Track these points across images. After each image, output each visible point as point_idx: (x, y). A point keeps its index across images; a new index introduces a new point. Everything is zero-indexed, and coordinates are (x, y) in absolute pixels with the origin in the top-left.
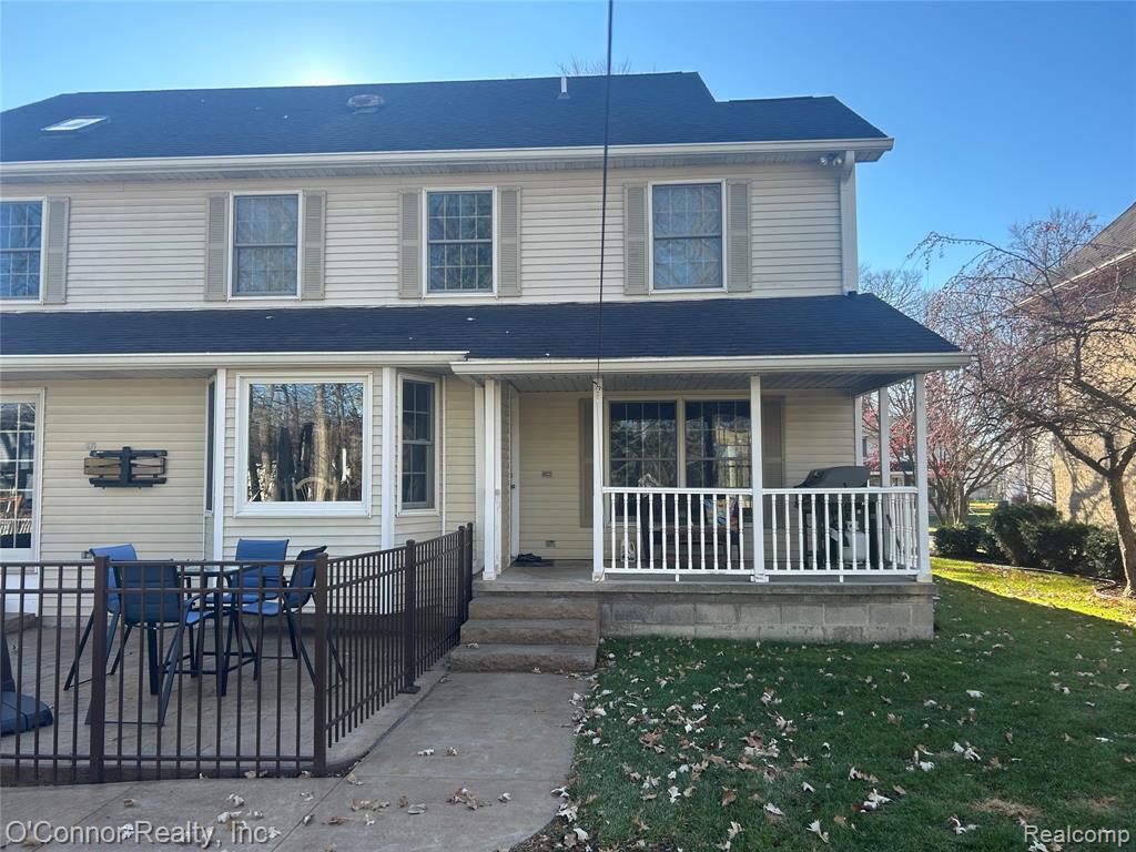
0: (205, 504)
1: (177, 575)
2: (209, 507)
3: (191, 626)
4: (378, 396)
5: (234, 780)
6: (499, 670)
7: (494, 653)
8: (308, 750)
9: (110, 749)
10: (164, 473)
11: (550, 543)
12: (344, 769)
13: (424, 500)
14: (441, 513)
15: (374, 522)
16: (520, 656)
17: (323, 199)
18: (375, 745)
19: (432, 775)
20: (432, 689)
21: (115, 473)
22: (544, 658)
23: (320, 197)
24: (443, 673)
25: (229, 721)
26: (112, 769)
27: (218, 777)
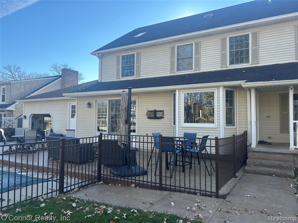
0: (173, 123)
1: (173, 140)
2: (174, 124)
3: (177, 154)
4: (218, 95)
5: (194, 195)
6: (261, 174)
7: (259, 169)
8: (214, 190)
9: (164, 182)
10: (163, 116)
11: (270, 138)
12: (224, 197)
13: (231, 124)
14: (237, 127)
15: (218, 129)
16: (268, 171)
17: (200, 43)
18: (230, 191)
19: (252, 203)
20: (241, 177)
21: (153, 116)
22: (276, 172)
23: (199, 43)
24: (242, 173)
25: (187, 179)
26: (164, 187)
27: (190, 193)
